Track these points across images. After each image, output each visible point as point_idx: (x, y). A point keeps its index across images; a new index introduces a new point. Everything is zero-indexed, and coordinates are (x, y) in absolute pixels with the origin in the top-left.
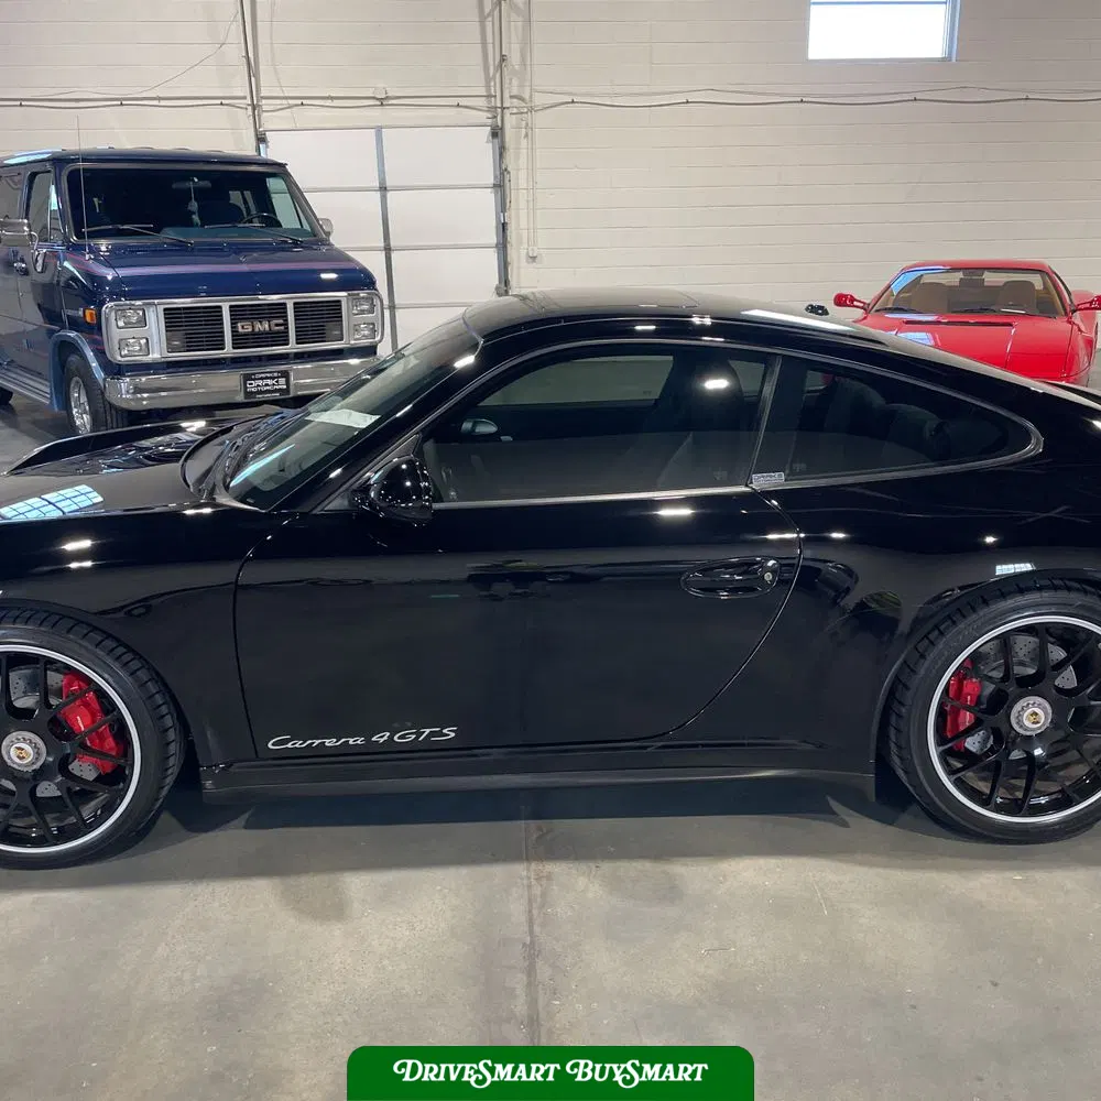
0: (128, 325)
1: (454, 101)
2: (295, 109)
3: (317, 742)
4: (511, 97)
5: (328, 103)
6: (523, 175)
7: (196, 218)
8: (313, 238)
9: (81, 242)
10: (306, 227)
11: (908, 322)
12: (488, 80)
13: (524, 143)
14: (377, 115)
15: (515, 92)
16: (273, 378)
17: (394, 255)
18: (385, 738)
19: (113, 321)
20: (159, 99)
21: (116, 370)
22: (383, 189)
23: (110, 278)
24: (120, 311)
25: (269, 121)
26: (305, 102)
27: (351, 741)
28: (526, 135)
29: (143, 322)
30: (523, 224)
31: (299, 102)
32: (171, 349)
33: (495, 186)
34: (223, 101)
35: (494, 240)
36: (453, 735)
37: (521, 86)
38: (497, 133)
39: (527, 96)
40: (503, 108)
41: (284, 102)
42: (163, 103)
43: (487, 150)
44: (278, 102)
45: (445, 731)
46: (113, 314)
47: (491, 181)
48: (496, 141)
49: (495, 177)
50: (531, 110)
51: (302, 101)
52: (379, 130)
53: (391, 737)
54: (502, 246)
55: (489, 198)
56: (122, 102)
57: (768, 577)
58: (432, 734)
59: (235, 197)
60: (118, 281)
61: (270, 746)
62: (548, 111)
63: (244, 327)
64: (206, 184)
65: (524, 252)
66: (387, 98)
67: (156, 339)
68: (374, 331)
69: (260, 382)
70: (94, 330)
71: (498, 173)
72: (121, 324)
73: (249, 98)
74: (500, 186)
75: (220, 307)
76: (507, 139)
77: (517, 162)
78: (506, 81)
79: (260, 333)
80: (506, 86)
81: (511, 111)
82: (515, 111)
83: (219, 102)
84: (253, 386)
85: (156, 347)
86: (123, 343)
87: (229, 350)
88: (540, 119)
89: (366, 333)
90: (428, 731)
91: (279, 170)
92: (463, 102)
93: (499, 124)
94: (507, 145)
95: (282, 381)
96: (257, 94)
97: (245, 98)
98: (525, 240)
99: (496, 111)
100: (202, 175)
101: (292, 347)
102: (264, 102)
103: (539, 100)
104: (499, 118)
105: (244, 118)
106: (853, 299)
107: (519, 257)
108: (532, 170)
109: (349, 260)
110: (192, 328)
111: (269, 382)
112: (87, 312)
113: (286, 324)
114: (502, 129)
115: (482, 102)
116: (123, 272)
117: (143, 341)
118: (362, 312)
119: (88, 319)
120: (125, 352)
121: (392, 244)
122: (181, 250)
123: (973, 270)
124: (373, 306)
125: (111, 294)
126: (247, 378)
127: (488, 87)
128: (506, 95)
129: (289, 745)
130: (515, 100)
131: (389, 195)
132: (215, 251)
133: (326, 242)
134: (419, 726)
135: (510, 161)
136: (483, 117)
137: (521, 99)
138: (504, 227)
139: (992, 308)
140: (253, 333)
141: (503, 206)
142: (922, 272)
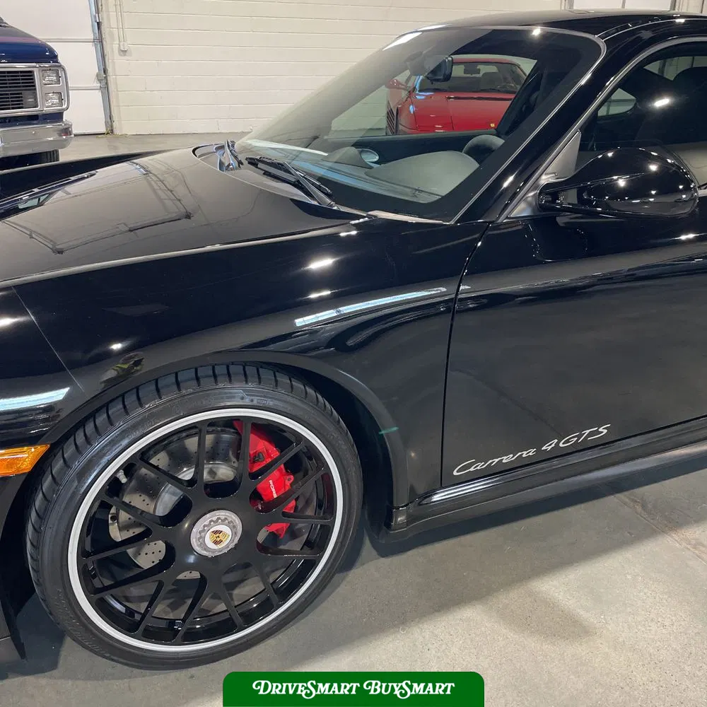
3: (497, 460)
18: (553, 445)
27: (525, 454)
30: (114, 23)
36: (605, 431)
45: (601, 430)
53: (558, 443)
54: (98, 42)
58: (591, 434)
61: (455, 473)
65: (116, 47)
68: (61, 100)
89: (55, 101)
90: (588, 431)
107: (112, 50)
124: (59, 77)
129: (472, 469)
138: (99, 24)
141: (96, 8)
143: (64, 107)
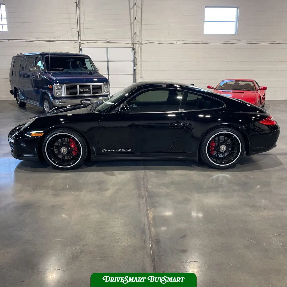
0: (58, 89)
1: (124, 42)
2: (88, 43)
4: (137, 41)
5: (96, 42)
6: (139, 58)
7: (71, 67)
8: (95, 72)
9: (48, 72)
10: (93, 69)
11: (222, 92)
12: (132, 37)
13: (140, 51)
14: (107, 45)
15: (138, 40)
16: (87, 101)
17: (110, 76)
19: (55, 88)
20: (58, 40)
21: (55, 98)
22: (108, 61)
23: (54, 79)
24: (57, 86)
25: (82, 46)
26: (91, 42)
27: (115, 151)
28: (140, 50)
29: (61, 88)
30: (139, 69)
31: (89, 41)
32: (67, 94)
33: (133, 61)
34: (72, 41)
35: (132, 73)
37: (139, 39)
38: (134, 49)
39: (141, 42)
40: (135, 44)
41: (86, 41)
42: (59, 41)
43: (131, 53)
44: (85, 41)
45: (130, 149)
46: (55, 87)
47: (132, 60)
48: (133, 51)
49: (133, 59)
50: (142, 44)
51: (90, 41)
52: (107, 48)
53: (121, 150)
54: (134, 75)
55: (132, 64)
56: (49, 41)
57: (181, 125)
58: (128, 150)
59: (78, 63)
60: (56, 80)
61: (102, 151)
62: (145, 44)
63: (82, 90)
64: (73, 60)
65: (139, 76)
66: (109, 41)
67: (64, 92)
68: (108, 91)
69: (84, 102)
70: (51, 90)
71: (134, 58)
72: (57, 89)
73: (78, 40)
74: (134, 61)
75: (77, 86)
76: (136, 50)
77: (138, 55)
78: (136, 38)
79: (85, 91)
80: (136, 39)
81: (137, 44)
82: (138, 44)
83: (71, 41)
84: (83, 102)
85: (64, 94)
86: (57, 93)
87: (78, 94)
88: (143, 46)
89: (106, 92)
91: (88, 57)
92: (126, 42)
93: (134, 47)
94: (136, 52)
95: (89, 101)
96: (80, 39)
97: (77, 40)
98: (140, 73)
99: (134, 44)
100: (73, 58)
101: (91, 94)
102: (81, 41)
103: (143, 42)
104: (134, 46)
105: (77, 45)
106: (211, 87)
107: (138, 77)
108: (141, 57)
109: (103, 76)
110: (71, 90)
111: (86, 101)
112: (50, 86)
113: (90, 90)
114: (135, 48)
115: (130, 42)
116: (57, 78)
117: (61, 92)
118: (106, 87)
119: (50, 88)
120: (57, 94)
121: (110, 73)
122: (69, 74)
123: (237, 81)
124: (108, 86)
125: (55, 82)
126: (82, 100)
127: (132, 39)
128: (136, 41)
130: (138, 42)
131: (109, 62)
132: (75, 74)
133: (98, 73)
134: (126, 149)
135: (137, 55)
136: (131, 45)
137: (140, 42)
138: (135, 70)
139: (241, 89)
140: (83, 91)
141: (135, 65)
142: (228, 81)
143: (109, 93)
